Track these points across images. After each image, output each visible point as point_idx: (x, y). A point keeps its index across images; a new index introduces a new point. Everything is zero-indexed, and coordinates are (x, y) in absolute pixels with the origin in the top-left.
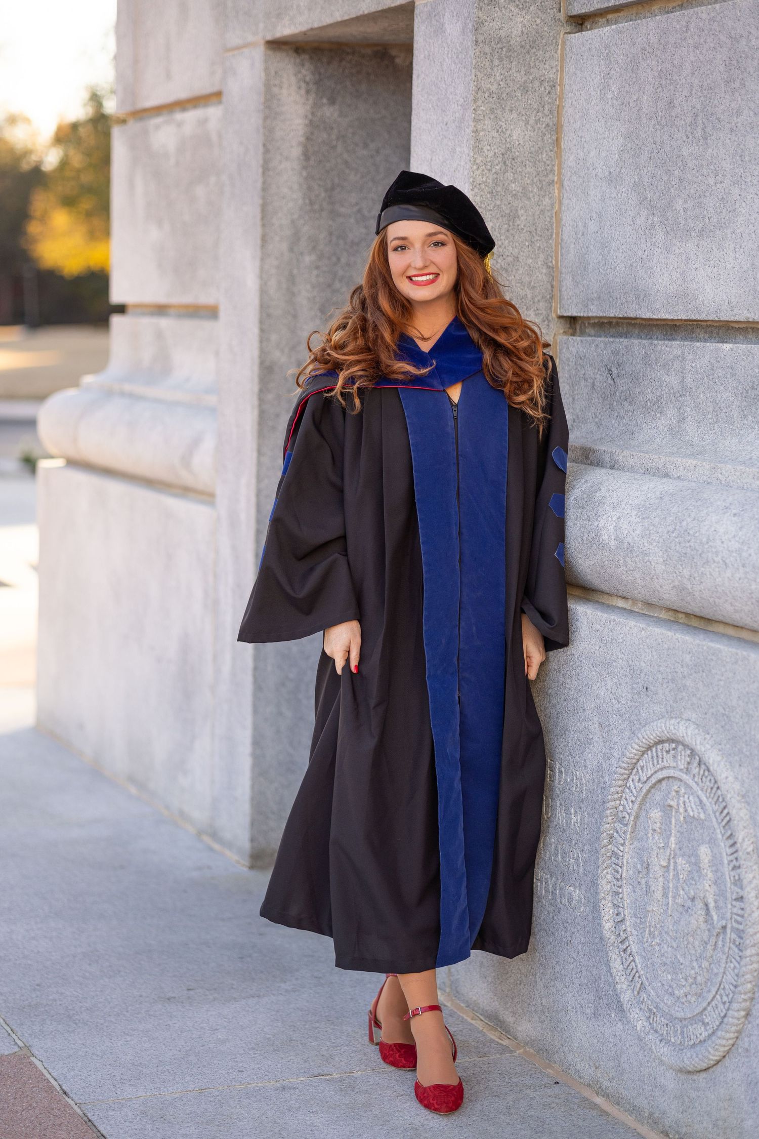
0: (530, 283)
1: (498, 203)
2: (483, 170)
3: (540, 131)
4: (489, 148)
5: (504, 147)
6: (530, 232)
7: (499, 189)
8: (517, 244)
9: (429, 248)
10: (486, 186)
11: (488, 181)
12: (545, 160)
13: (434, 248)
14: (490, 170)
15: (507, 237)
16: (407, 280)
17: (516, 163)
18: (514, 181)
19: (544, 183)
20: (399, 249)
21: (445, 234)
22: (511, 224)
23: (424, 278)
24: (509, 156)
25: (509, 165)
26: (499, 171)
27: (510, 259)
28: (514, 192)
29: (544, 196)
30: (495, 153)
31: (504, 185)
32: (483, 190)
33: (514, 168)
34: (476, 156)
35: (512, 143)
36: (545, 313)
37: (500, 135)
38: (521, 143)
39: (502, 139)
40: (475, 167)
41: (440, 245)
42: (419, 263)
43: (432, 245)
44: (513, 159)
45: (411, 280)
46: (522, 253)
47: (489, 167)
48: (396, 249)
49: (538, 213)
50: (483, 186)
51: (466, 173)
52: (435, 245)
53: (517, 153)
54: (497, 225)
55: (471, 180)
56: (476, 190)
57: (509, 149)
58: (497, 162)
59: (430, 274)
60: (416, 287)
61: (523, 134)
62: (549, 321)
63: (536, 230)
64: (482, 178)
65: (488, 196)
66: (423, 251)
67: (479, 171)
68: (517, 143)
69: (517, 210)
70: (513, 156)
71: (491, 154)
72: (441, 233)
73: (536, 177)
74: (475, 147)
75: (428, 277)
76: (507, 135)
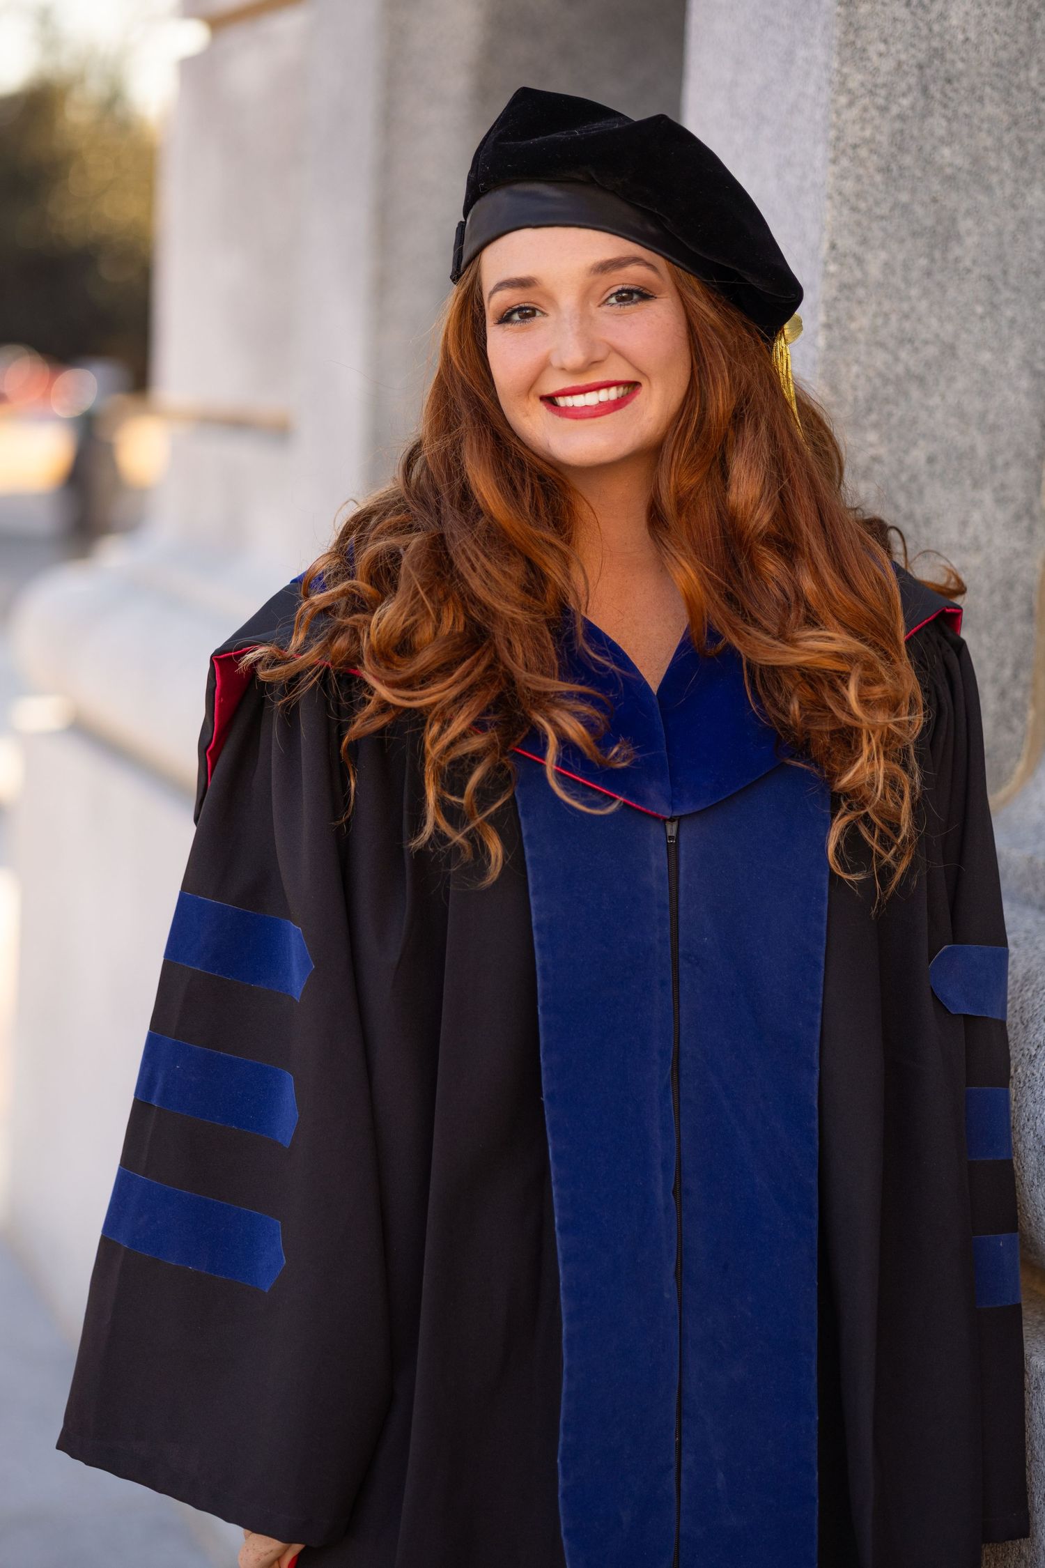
0: (983, 415)
1: (904, 197)
2: (865, 109)
3: (1024, 7)
4: (882, 47)
5: (924, 46)
6: (990, 279)
7: (907, 160)
8: (953, 311)
9: (605, 308)
10: (871, 151)
11: (878, 137)
12: (1034, 84)
13: (617, 308)
14: (883, 110)
15: (926, 293)
16: (542, 408)
17: (956, 91)
18: (949, 139)
19: (1031, 147)
20: (516, 317)
21: (648, 265)
22: (937, 254)
23: (591, 399)
24: (937, 71)
25: (938, 96)
26: (910, 113)
27: (931, 351)
28: (949, 171)
29: (1028, 183)
30: (900, 64)
31: (920, 149)
32: (862, 163)
33: (951, 105)
34: (845, 70)
35: (947, 37)
36: (1021, 496)
37: (913, 14)
38: (972, 36)
39: (921, 24)
40: (843, 100)
41: (635, 297)
42: (574, 355)
43: (613, 300)
44: (949, 81)
45: (555, 404)
46: (964, 336)
47: (881, 101)
48: (505, 318)
49: (1011, 227)
50: (863, 152)
51: (818, 117)
52: (620, 300)
53: (960, 65)
54: (901, 257)
55: (832, 134)
56: (845, 162)
57: (938, 54)
58: (903, 86)
59: (607, 385)
60: (568, 422)
61: (977, 12)
62: (1033, 518)
63: (1005, 273)
64: (863, 129)
65: (878, 178)
66: (584, 317)
67: (854, 112)
68: (961, 37)
69: (954, 220)
70: (947, 71)
71: (887, 65)
72: (636, 260)
73: (1009, 129)
74: (844, 45)
75: (604, 395)
76: (933, 16)
